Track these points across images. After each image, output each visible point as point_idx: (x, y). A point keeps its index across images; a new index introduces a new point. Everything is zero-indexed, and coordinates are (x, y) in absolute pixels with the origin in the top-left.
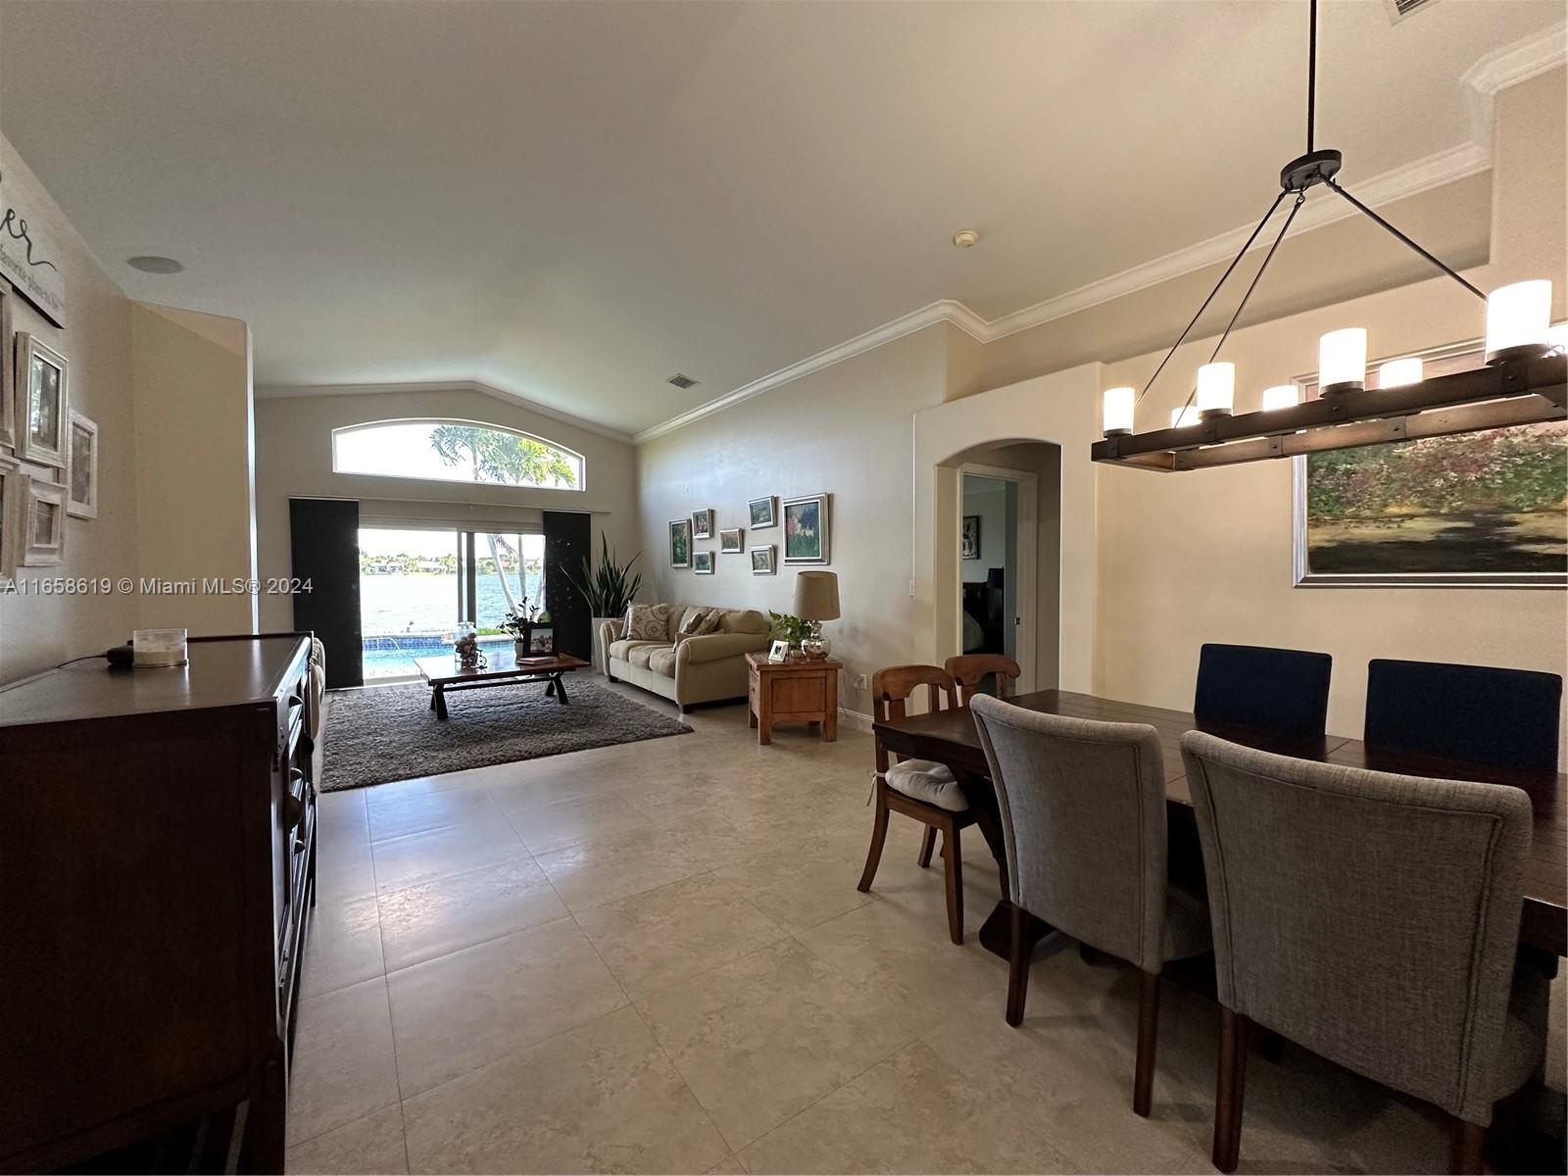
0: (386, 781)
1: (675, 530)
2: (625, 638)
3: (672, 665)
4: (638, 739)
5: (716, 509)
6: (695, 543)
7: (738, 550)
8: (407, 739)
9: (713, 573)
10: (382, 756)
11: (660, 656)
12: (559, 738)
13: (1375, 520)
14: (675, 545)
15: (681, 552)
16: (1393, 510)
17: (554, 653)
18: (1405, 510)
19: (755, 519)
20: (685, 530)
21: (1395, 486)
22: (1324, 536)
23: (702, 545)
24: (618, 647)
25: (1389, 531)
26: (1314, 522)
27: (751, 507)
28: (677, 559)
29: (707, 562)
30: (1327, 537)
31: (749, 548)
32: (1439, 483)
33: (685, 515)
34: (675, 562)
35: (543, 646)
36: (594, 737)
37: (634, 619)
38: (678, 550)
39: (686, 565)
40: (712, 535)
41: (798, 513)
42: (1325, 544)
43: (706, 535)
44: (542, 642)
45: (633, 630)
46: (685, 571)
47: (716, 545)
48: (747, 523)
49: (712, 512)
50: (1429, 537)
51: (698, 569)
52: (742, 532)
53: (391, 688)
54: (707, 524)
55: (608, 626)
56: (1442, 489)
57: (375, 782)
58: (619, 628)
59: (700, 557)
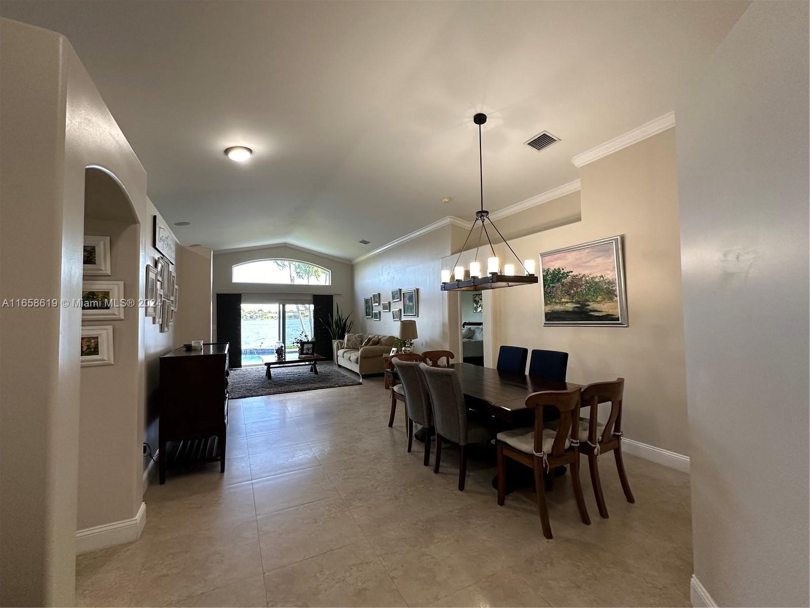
0: (249, 397)
1: (367, 301)
2: (343, 348)
3: (358, 359)
4: (340, 386)
5: (381, 293)
6: (374, 307)
7: (388, 311)
8: (256, 385)
9: (380, 320)
10: (247, 389)
11: (355, 355)
12: (310, 386)
13: (560, 303)
14: (366, 309)
15: (369, 312)
16: (563, 300)
17: (313, 354)
18: (566, 300)
19: (393, 298)
20: (370, 302)
21: (563, 292)
22: (549, 308)
23: (377, 308)
24: (341, 352)
25: (562, 307)
26: (546, 304)
27: (392, 292)
28: (368, 314)
29: (378, 316)
30: (549, 309)
31: (392, 310)
32: (572, 292)
33: (369, 296)
34: (367, 316)
35: (309, 350)
36: (323, 385)
37: (347, 340)
38: (368, 310)
39: (370, 317)
40: (379, 304)
41: (407, 296)
42: (549, 311)
43: (377, 304)
44: (308, 349)
45: (347, 345)
46: (370, 319)
47: (381, 308)
48: (391, 300)
49: (379, 294)
50: (571, 310)
51: (375, 318)
52: (390, 303)
53: (252, 368)
54: (377, 299)
55: (337, 343)
56: (573, 294)
57: (245, 397)
58: (342, 344)
59: (375, 313)
